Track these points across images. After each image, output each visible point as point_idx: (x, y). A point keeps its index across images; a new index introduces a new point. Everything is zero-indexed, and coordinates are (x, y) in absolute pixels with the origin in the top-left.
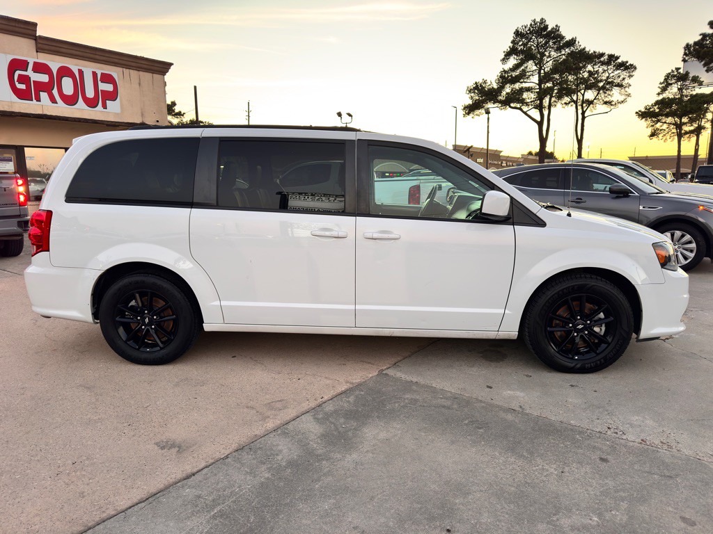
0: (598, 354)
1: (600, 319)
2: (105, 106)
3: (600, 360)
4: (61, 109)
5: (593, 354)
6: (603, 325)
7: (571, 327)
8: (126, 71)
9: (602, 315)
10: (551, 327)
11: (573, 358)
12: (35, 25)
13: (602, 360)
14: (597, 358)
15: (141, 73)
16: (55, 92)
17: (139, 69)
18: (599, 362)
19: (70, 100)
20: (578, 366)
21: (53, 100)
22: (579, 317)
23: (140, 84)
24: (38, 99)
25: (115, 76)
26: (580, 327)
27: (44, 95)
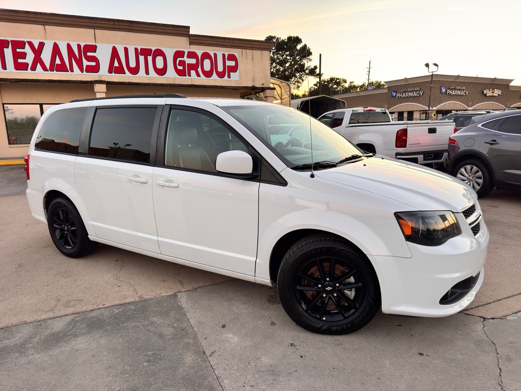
0: (345, 318)
1: (350, 283)
2: (229, 77)
3: (346, 324)
4: (203, 80)
5: (340, 317)
6: (353, 290)
7: (320, 288)
8: (244, 51)
9: (352, 280)
10: (301, 285)
11: (320, 319)
12: (188, 27)
13: (349, 325)
14: (345, 321)
15: (254, 51)
16: (199, 70)
17: (252, 48)
18: (345, 326)
19: (208, 74)
20: (325, 327)
21: (198, 75)
22: (328, 279)
23: (253, 59)
24: (189, 75)
25: (237, 55)
26: (329, 288)
27: (193, 72)
